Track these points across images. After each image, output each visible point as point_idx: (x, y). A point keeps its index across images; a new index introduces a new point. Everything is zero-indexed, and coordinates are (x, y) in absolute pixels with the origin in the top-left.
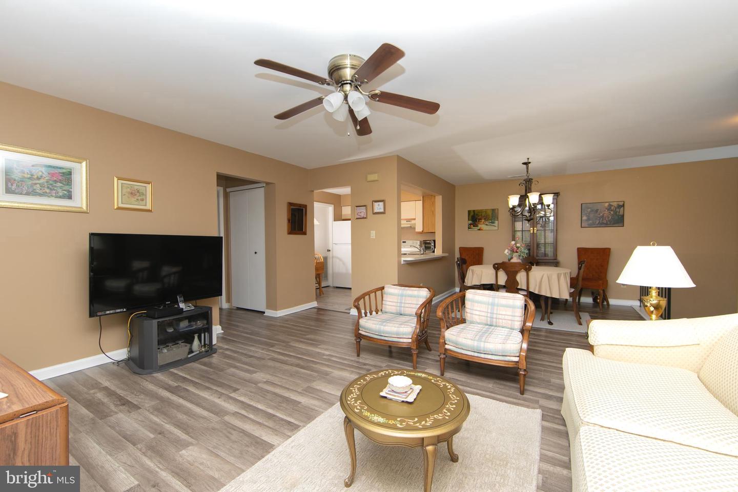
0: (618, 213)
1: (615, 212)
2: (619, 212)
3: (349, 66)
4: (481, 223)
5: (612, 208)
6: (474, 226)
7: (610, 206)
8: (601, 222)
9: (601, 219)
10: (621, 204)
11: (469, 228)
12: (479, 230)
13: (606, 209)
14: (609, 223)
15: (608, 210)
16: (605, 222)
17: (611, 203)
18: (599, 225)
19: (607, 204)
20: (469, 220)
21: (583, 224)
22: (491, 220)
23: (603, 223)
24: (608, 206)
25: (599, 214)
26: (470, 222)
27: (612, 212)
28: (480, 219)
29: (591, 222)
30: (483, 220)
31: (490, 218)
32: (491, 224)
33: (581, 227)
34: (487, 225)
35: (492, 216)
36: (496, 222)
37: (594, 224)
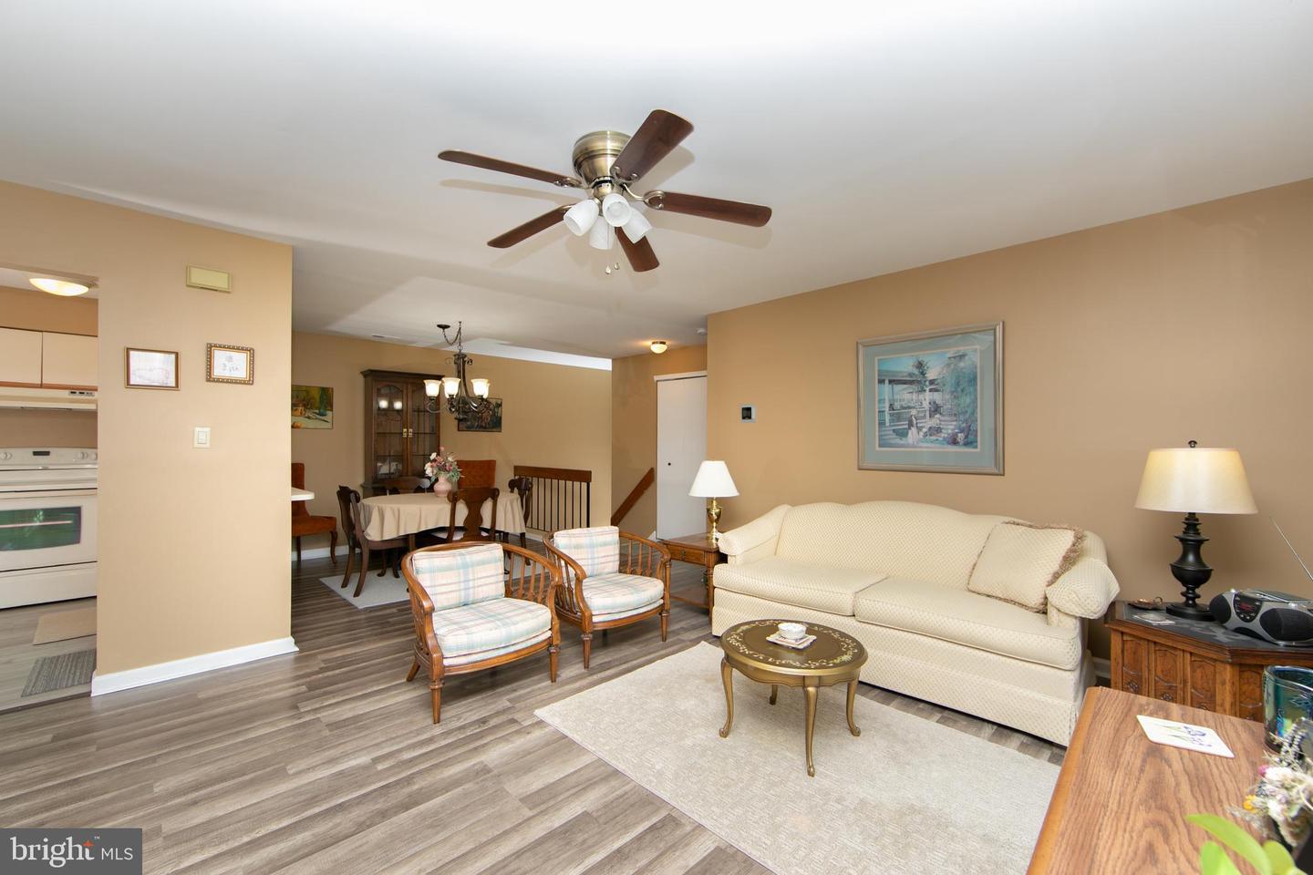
0: (496, 414)
3: (609, 152)
4: (296, 413)
8: (479, 424)
9: (480, 421)
10: (499, 402)
14: (488, 426)
16: (484, 425)
18: (477, 429)
21: (460, 426)
22: (319, 409)
27: (491, 412)
29: (469, 423)
30: (300, 408)
31: (317, 405)
32: (318, 416)
33: (459, 430)
34: (309, 418)
35: (321, 402)
36: (329, 413)
37: (473, 427)
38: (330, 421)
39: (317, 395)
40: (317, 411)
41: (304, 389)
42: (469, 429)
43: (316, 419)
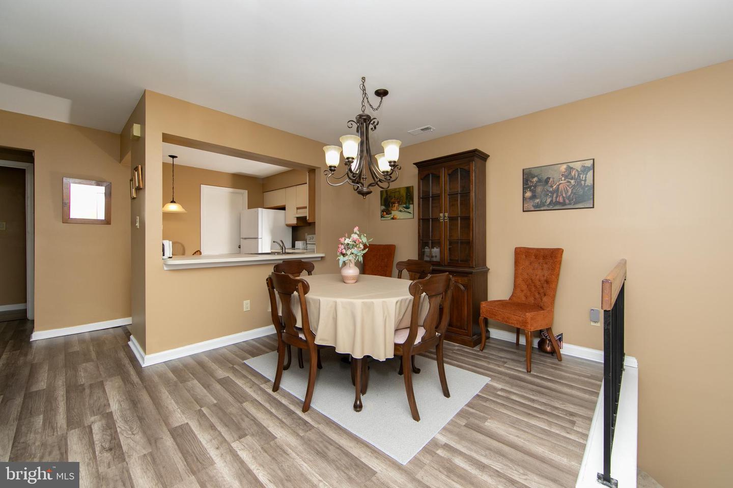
0: (583, 182)
1: (578, 181)
2: (585, 181)
4: (393, 209)
5: (573, 174)
6: (387, 214)
7: (570, 169)
8: (554, 201)
9: (555, 196)
10: (589, 164)
11: (382, 217)
12: (393, 219)
13: (562, 175)
14: (567, 201)
15: (566, 177)
16: (561, 200)
17: (571, 165)
18: (551, 207)
19: (565, 166)
20: (381, 205)
21: (525, 205)
22: (406, 204)
23: (558, 203)
24: (566, 169)
25: (552, 187)
26: (383, 207)
27: (572, 181)
28: (394, 203)
29: (537, 201)
30: (396, 205)
31: (404, 200)
32: (405, 210)
33: (524, 211)
34: (401, 211)
35: (407, 198)
36: (411, 206)
37: (543, 204)
38: (412, 212)
39: (403, 193)
40: (405, 206)
41: (398, 190)
42: (538, 208)
43: (405, 211)
